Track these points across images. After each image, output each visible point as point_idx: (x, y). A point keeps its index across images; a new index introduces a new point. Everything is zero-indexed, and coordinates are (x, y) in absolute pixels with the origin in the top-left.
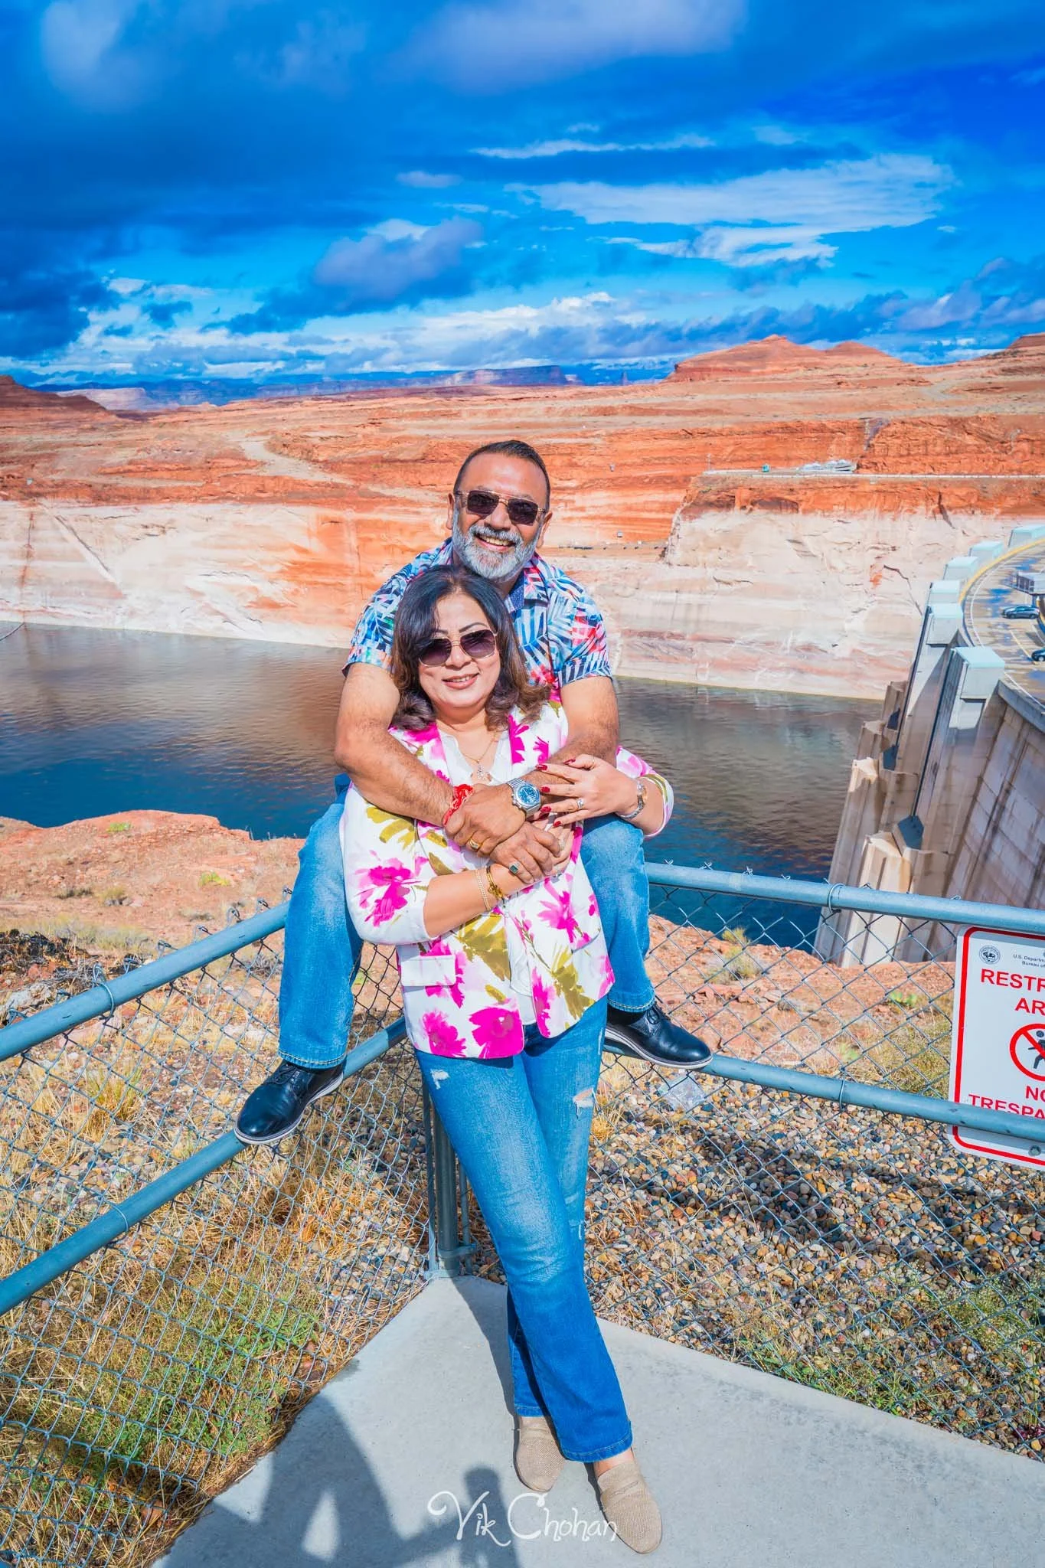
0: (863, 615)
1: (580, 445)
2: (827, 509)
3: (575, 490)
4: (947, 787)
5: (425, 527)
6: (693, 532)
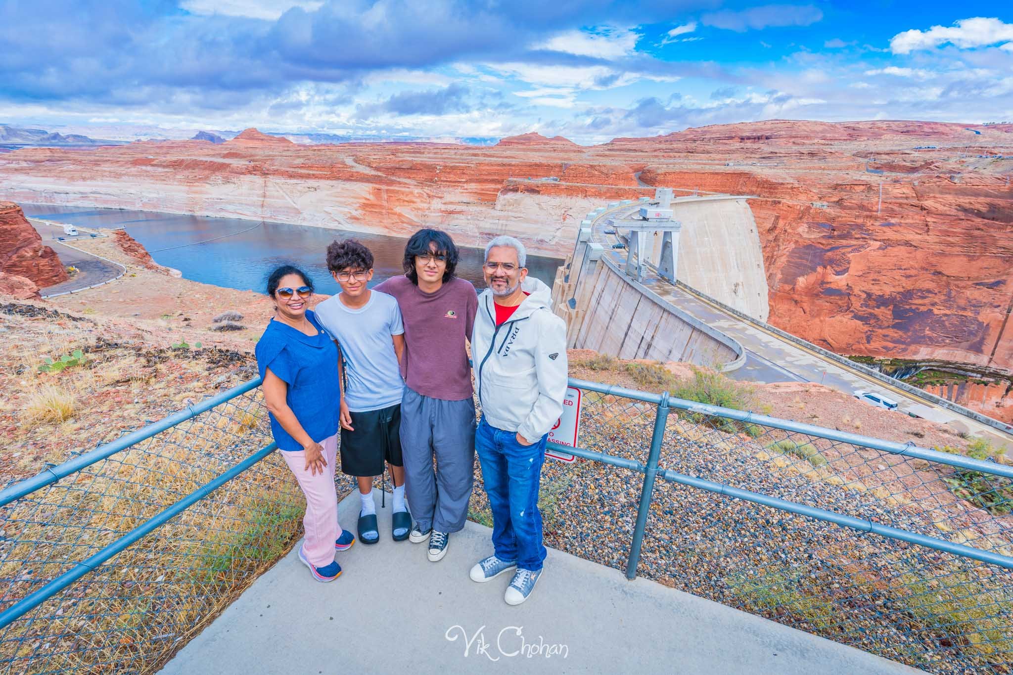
0: (560, 230)
1: (466, 167)
2: (549, 194)
3: (464, 182)
4: (584, 289)
5: (411, 193)
6: (504, 199)
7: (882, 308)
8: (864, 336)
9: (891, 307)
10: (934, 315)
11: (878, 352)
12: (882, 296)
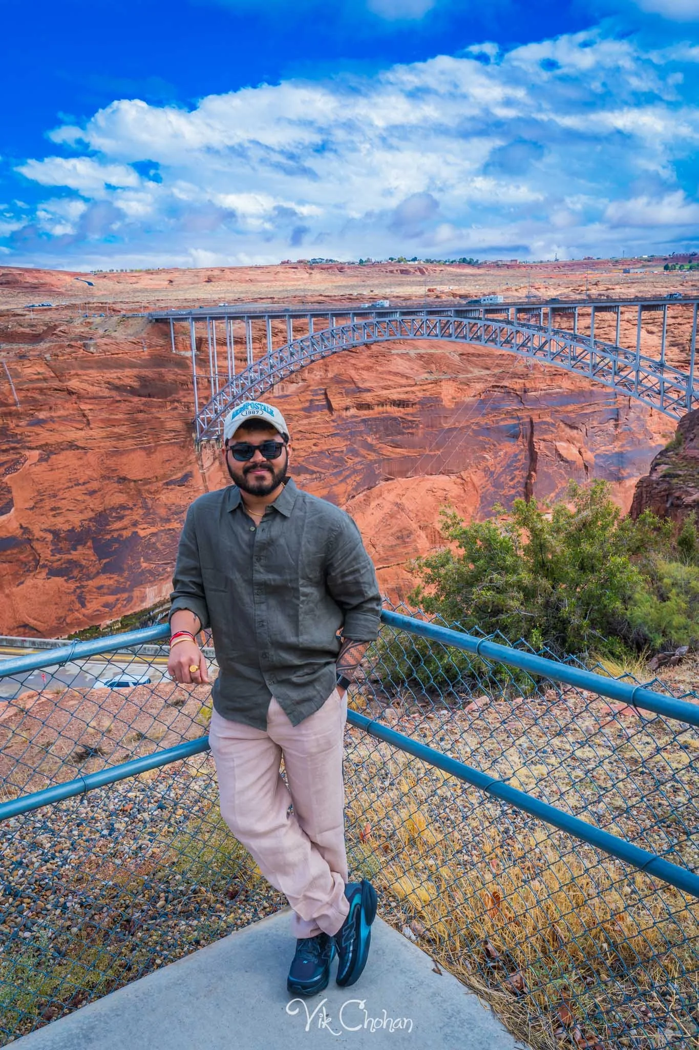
7: (79, 547)
8: (73, 598)
9: (89, 544)
10: (142, 538)
11: (101, 616)
12: (72, 530)
